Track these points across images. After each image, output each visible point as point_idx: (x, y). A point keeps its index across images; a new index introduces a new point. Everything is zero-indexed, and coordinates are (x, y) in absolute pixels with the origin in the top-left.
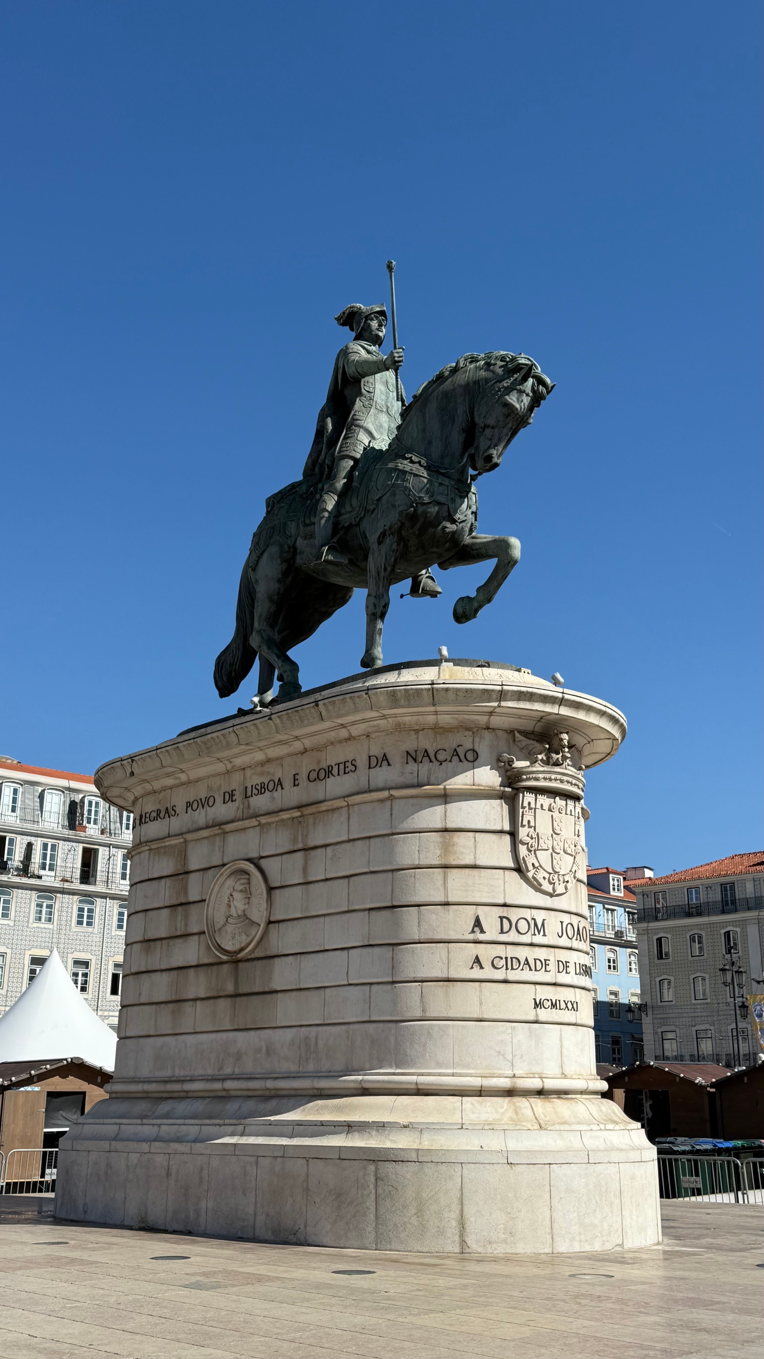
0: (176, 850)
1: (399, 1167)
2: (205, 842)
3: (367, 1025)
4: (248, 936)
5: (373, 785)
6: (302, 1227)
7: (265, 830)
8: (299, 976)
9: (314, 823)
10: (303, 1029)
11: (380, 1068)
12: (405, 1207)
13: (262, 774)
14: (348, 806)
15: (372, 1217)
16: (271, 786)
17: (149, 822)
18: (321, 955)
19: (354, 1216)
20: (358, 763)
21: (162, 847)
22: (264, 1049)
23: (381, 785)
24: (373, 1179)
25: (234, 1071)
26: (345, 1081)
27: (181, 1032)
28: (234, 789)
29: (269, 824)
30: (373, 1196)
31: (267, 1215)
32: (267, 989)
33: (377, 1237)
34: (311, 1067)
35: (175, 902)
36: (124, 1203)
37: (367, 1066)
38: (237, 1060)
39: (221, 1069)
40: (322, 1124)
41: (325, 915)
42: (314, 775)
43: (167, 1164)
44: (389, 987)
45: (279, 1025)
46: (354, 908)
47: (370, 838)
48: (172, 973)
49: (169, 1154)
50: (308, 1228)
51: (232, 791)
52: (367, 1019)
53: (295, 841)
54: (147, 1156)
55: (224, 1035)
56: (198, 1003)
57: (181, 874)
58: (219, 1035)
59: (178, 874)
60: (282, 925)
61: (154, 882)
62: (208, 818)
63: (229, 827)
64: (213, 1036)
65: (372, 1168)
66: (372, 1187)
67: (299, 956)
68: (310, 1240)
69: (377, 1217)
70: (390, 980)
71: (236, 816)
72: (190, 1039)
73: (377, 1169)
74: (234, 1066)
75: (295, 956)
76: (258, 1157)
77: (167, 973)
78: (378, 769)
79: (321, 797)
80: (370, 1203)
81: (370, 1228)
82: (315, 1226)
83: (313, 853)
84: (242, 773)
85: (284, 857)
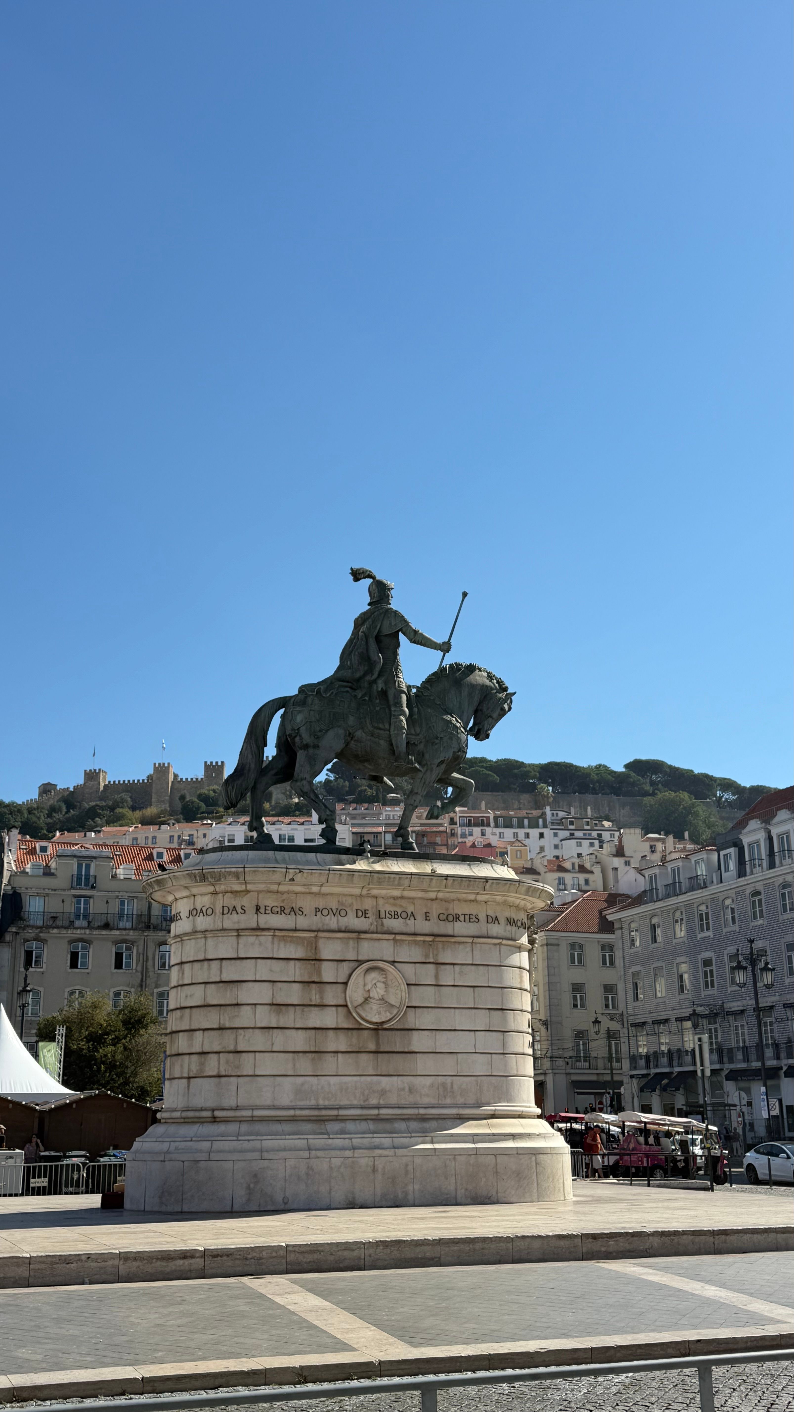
0: (306, 942)
1: (545, 1156)
2: (339, 941)
3: (491, 1078)
4: (391, 1014)
5: (490, 934)
6: (494, 1194)
7: (398, 944)
8: (435, 1044)
9: (443, 948)
10: (440, 1078)
11: (499, 1103)
12: (548, 1178)
13: (395, 905)
14: (472, 942)
15: (535, 1184)
16: (404, 915)
17: (271, 914)
18: (453, 1033)
19: (527, 1185)
20: (480, 918)
21: (289, 936)
22: (407, 1089)
23: (495, 935)
24: (534, 1164)
25: (379, 1102)
26: (484, 1110)
27: (326, 1074)
28: (367, 909)
29: (402, 941)
30: (535, 1174)
31: (466, 1189)
32: (406, 1050)
33: (538, 1195)
34: (448, 1101)
35: (307, 979)
36: (330, 1193)
37: (492, 1101)
38: (382, 1095)
39: (367, 1100)
40: (494, 1135)
41: (455, 1008)
42: (442, 917)
43: (372, 1163)
44: (502, 1056)
45: (418, 1074)
46: (478, 1006)
47: (488, 965)
48: (309, 1031)
49: (374, 1157)
50: (499, 1194)
51: (365, 910)
52: (490, 1074)
53: (427, 956)
54: (351, 1159)
55: (369, 1079)
56: (340, 1055)
57: (312, 960)
58: (363, 1078)
59: (309, 960)
60: (418, 1010)
61: (281, 961)
62: (340, 924)
63: (363, 936)
64: (358, 1078)
65: (534, 1158)
66: (535, 1168)
67: (434, 1032)
68: (501, 1201)
69: (538, 1185)
70: (502, 1052)
71: (369, 929)
72: (333, 1080)
73: (536, 1158)
74: (380, 1099)
75: (430, 1031)
76: (455, 1155)
77: (304, 1031)
78: (492, 924)
79: (451, 932)
80: (534, 1177)
81: (535, 1191)
82: (504, 1192)
83: (443, 967)
84: (375, 900)
85: (417, 965)
